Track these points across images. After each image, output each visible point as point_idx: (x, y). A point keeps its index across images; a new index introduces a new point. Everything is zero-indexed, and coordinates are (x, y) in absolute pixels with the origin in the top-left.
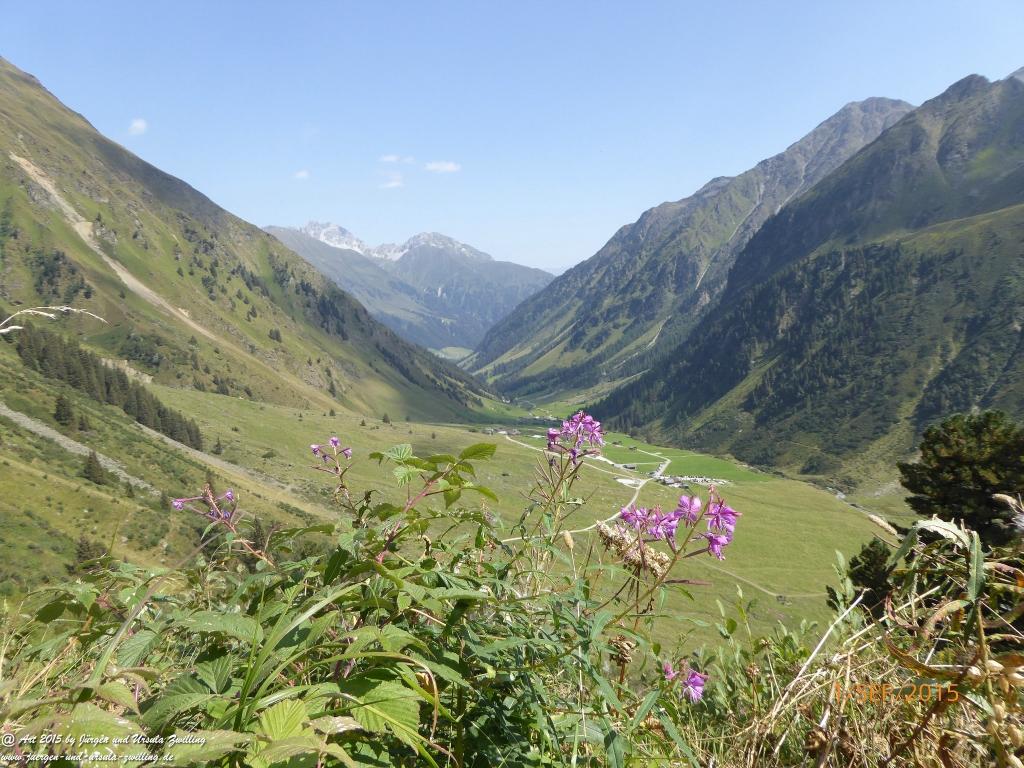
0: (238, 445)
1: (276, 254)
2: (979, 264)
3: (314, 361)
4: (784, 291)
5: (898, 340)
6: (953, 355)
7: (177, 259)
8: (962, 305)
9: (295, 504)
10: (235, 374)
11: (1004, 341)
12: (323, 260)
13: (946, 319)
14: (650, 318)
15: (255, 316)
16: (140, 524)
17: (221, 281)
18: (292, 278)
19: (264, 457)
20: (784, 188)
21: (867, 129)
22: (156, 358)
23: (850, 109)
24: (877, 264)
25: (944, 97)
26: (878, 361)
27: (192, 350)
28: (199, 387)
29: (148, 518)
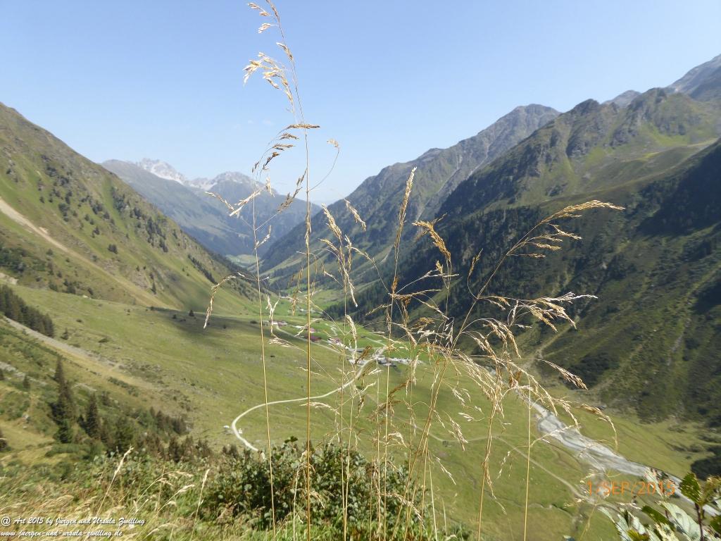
0: (81, 333)
1: (116, 188)
2: (584, 224)
3: (141, 268)
4: (467, 234)
5: (535, 270)
6: (567, 282)
7: (40, 190)
8: (574, 250)
9: (122, 378)
10: (81, 278)
11: (596, 275)
12: (153, 187)
13: (564, 259)
14: (383, 242)
15: (98, 233)
16: (9, 402)
17: (73, 207)
18: (127, 206)
19: (100, 342)
20: (475, 160)
21: (528, 125)
22: (21, 266)
23: (518, 110)
24: (525, 220)
25: (572, 112)
26: (522, 283)
27: (49, 260)
28: (53, 288)
29: (15, 397)
